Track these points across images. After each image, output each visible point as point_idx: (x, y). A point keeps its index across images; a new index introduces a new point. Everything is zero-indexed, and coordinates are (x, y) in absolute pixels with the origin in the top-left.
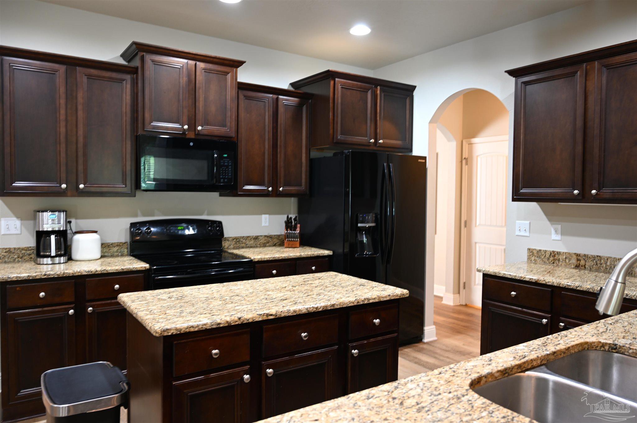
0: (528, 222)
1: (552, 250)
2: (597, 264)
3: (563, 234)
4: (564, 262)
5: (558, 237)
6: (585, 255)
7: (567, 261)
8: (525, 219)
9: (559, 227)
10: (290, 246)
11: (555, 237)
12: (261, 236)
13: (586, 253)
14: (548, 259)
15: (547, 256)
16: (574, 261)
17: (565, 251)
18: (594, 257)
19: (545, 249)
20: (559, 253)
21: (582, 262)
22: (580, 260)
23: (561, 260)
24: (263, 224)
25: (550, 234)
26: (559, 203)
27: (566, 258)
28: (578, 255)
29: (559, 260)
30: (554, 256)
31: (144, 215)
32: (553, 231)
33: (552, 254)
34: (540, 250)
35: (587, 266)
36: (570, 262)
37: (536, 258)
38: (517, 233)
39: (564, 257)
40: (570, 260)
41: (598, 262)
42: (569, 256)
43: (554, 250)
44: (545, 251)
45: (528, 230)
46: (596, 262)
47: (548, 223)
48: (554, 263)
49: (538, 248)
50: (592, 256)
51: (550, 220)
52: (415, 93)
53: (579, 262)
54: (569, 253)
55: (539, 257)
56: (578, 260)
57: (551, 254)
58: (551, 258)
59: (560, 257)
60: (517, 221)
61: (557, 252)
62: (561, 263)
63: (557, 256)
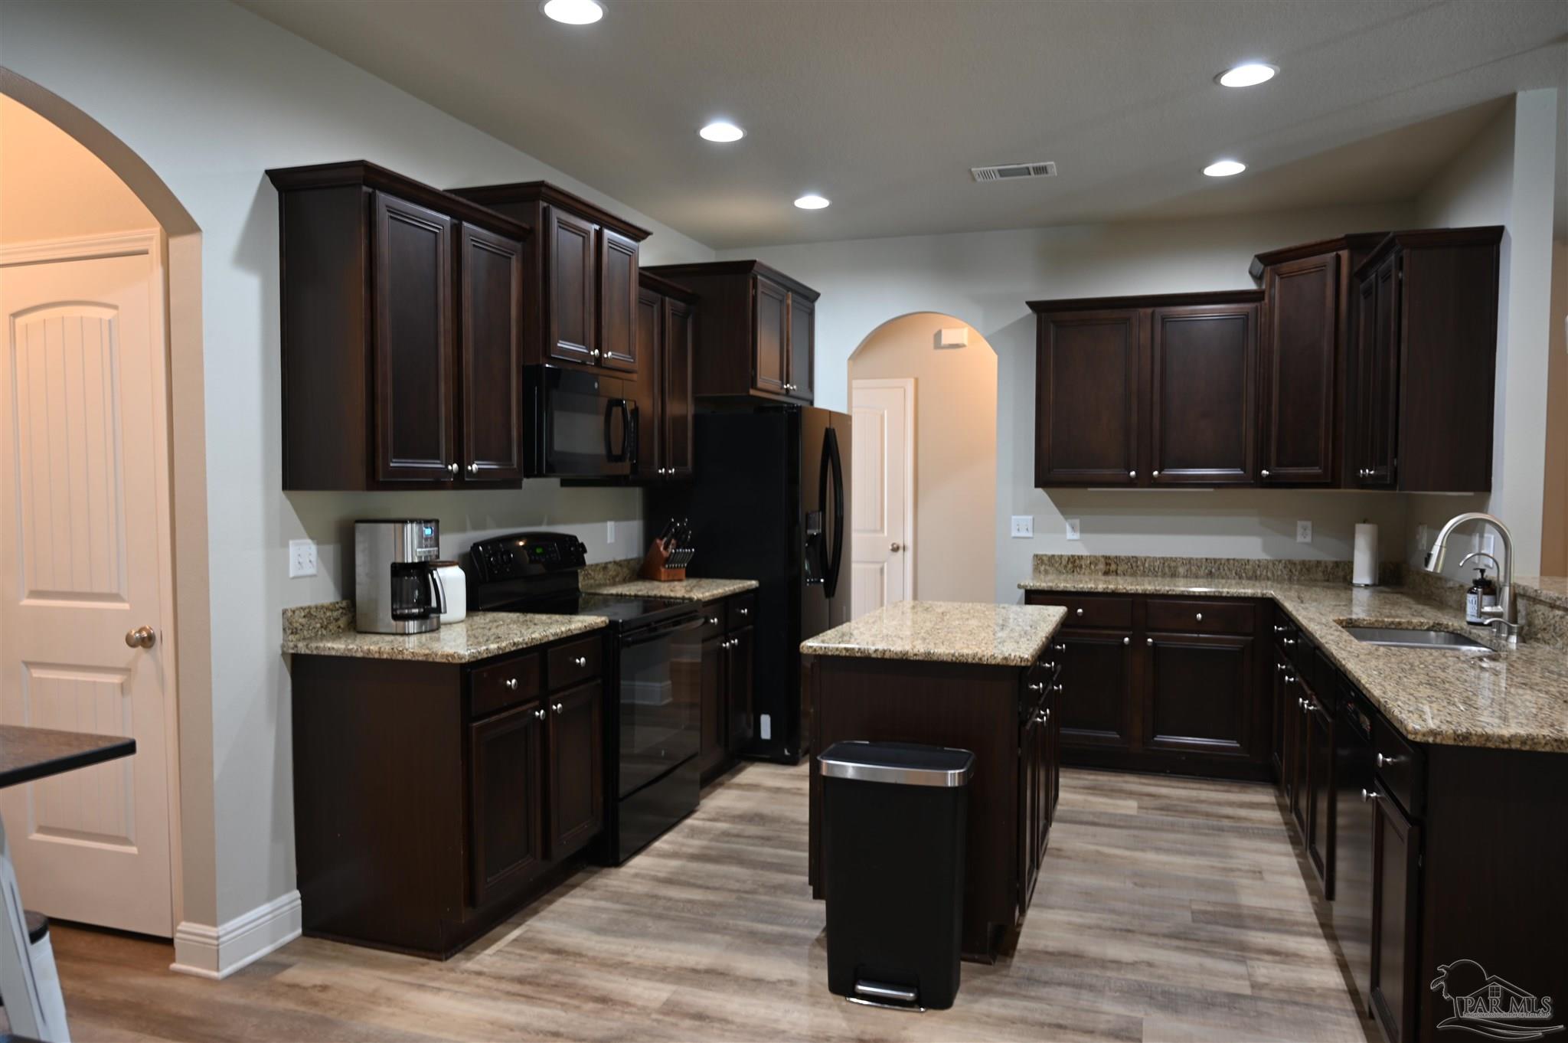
0: (1031, 517)
1: (1070, 553)
2: (1132, 568)
3: (1082, 531)
4: (1088, 568)
5: (1077, 536)
6: (1116, 557)
7: (1093, 567)
8: (1026, 513)
9: (1077, 522)
10: (671, 578)
11: (1071, 535)
12: (610, 562)
13: (1118, 554)
14: (1066, 567)
15: (1064, 562)
16: (1102, 566)
17: (1088, 554)
18: (1128, 559)
19: (1060, 554)
20: (1080, 558)
21: (1113, 567)
22: (1110, 565)
23: (1084, 566)
24: (609, 541)
25: (1064, 532)
26: (1090, 489)
27: (1090, 563)
28: (1107, 558)
29: (1081, 567)
30: (1075, 561)
31: (500, 526)
32: (1068, 528)
33: (1071, 560)
34: (1053, 556)
35: (1119, 572)
36: (1097, 568)
37: (1047, 567)
38: (1014, 533)
39: (1088, 562)
40: (1096, 565)
41: (1134, 565)
42: (1094, 561)
43: (1074, 554)
44: (1061, 557)
45: (1030, 529)
46: (1131, 564)
47: (1060, 517)
48: (1073, 571)
49: (1050, 553)
50: (1125, 557)
51: (1063, 513)
52: (818, 305)
53: (1108, 567)
54: (1095, 557)
55: (1052, 565)
56: (1107, 564)
57: (1069, 559)
58: (1070, 566)
59: (1083, 562)
60: (1014, 517)
61: (1078, 557)
62: (1083, 570)
63: (1077, 561)
